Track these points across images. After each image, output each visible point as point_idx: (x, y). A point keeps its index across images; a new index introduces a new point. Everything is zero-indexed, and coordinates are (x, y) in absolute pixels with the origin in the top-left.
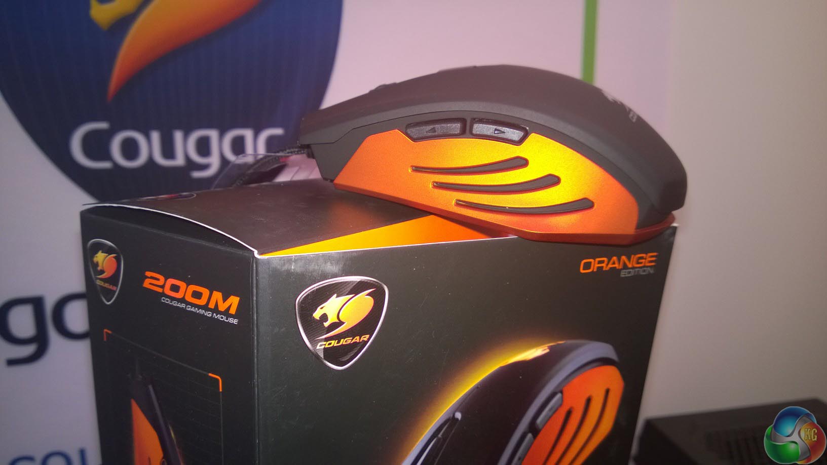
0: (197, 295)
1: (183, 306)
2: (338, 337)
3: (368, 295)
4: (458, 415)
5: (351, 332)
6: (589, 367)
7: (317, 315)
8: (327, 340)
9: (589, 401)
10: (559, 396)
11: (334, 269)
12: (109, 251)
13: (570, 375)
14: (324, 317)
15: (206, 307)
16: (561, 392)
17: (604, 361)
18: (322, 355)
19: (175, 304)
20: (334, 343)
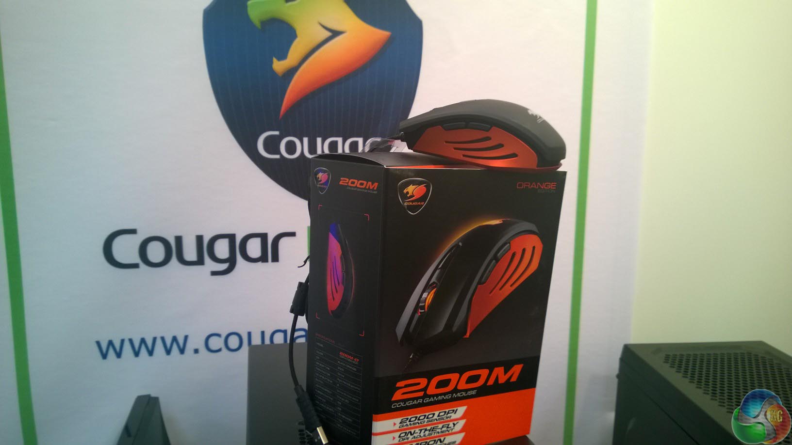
0: (362, 184)
1: (356, 189)
2: (412, 201)
3: (424, 186)
4: (460, 244)
5: (417, 200)
6: (523, 234)
7: (405, 191)
8: (408, 202)
9: (524, 250)
10: (508, 244)
11: (413, 174)
12: (324, 172)
13: (514, 235)
14: (408, 193)
15: (365, 189)
16: (510, 243)
17: (531, 232)
18: (406, 207)
19: (352, 189)
20: (411, 203)
